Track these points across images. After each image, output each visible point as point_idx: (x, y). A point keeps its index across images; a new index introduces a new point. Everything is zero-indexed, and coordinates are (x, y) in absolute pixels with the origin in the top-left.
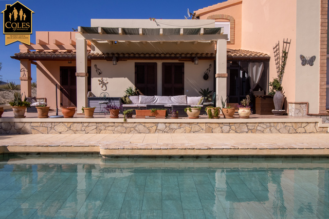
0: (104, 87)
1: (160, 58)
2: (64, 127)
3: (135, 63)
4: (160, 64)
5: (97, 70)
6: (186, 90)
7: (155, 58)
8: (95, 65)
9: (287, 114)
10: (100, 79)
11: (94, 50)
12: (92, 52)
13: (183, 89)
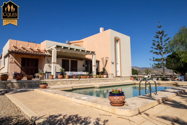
0: (50, 68)
1: (70, 58)
2: (60, 83)
3: (62, 59)
4: (70, 60)
5: (48, 61)
6: (78, 70)
7: (69, 58)
8: (47, 59)
9: (108, 77)
10: (49, 64)
11: (47, 52)
12: (46, 53)
13: (77, 69)
